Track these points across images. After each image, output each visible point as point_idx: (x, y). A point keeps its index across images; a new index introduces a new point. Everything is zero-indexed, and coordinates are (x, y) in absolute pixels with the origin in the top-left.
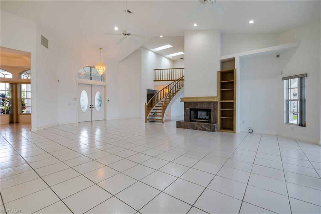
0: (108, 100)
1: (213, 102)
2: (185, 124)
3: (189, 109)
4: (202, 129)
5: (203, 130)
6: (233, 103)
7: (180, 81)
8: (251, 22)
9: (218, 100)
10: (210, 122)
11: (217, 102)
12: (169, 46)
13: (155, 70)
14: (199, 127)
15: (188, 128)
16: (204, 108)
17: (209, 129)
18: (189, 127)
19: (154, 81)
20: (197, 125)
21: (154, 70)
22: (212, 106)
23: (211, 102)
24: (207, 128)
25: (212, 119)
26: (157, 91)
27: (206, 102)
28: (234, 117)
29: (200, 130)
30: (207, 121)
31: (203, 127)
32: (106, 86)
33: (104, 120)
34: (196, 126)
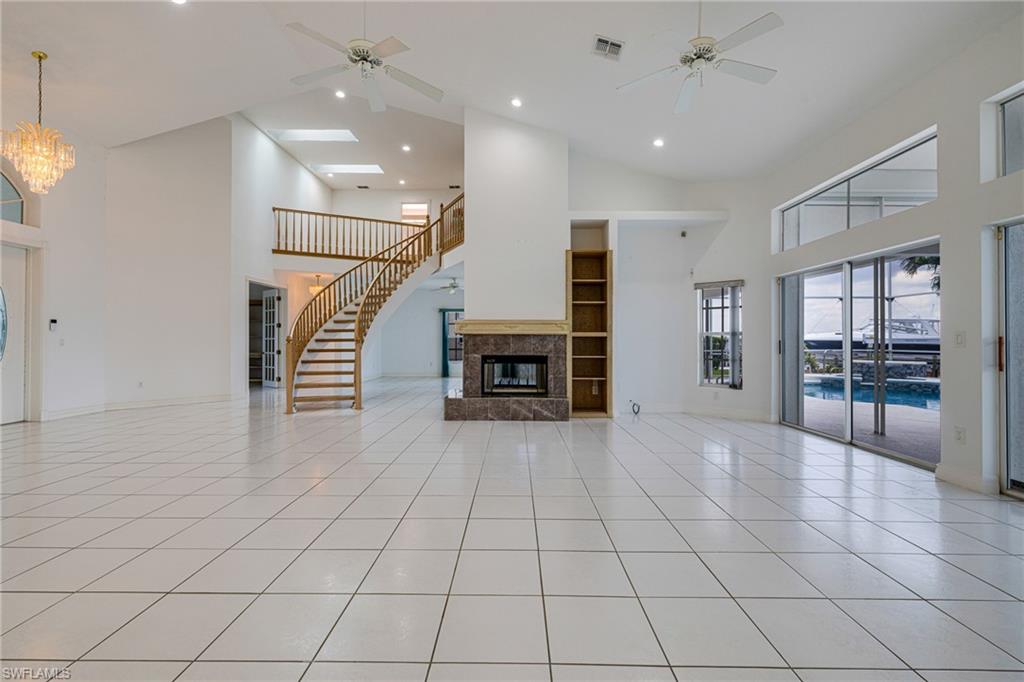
0: (54, 321)
1: (555, 336)
2: (478, 406)
3: (479, 356)
4: (532, 416)
5: (534, 419)
6: (605, 338)
7: (393, 265)
8: (659, 143)
9: (567, 330)
10: (545, 394)
11: (566, 336)
12: (344, 135)
13: (280, 210)
14: (524, 412)
15: (486, 418)
16: (528, 354)
17: (552, 413)
18: (490, 415)
19: (274, 251)
20: (515, 406)
21: (274, 209)
22: (551, 346)
23: (550, 336)
24: (545, 413)
25: (551, 385)
26: (279, 289)
27: (534, 335)
28: (608, 375)
29: (526, 419)
30: (535, 391)
31: (534, 410)
32: (38, 249)
33: (24, 421)
34: (515, 410)
